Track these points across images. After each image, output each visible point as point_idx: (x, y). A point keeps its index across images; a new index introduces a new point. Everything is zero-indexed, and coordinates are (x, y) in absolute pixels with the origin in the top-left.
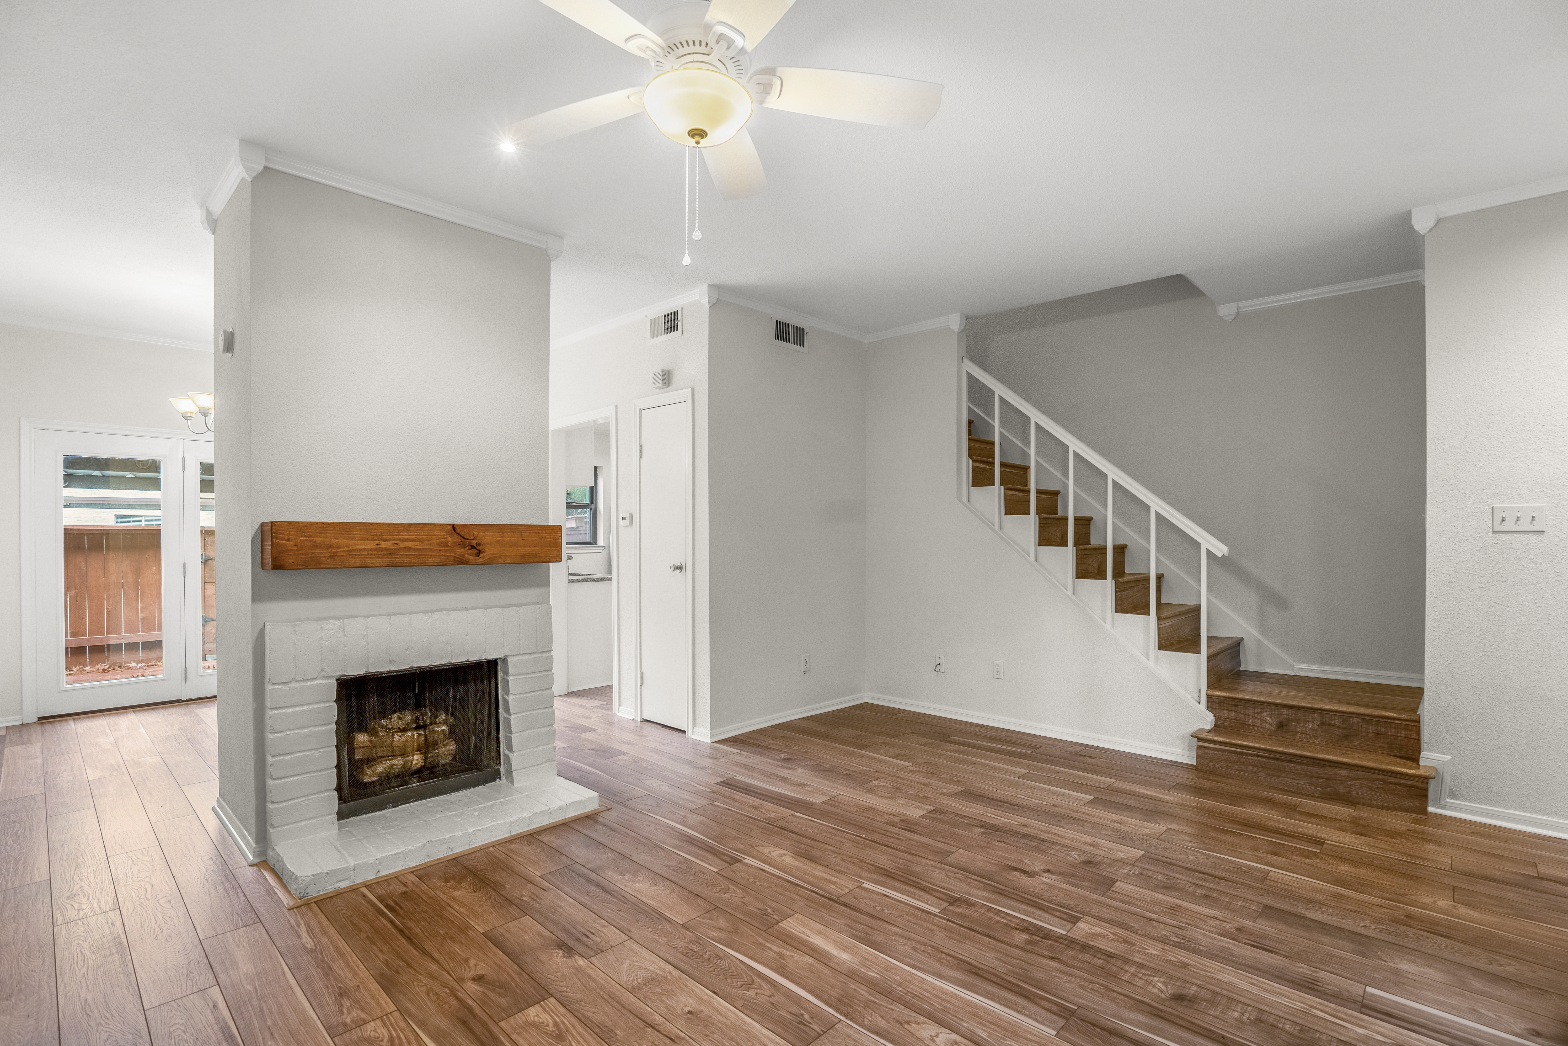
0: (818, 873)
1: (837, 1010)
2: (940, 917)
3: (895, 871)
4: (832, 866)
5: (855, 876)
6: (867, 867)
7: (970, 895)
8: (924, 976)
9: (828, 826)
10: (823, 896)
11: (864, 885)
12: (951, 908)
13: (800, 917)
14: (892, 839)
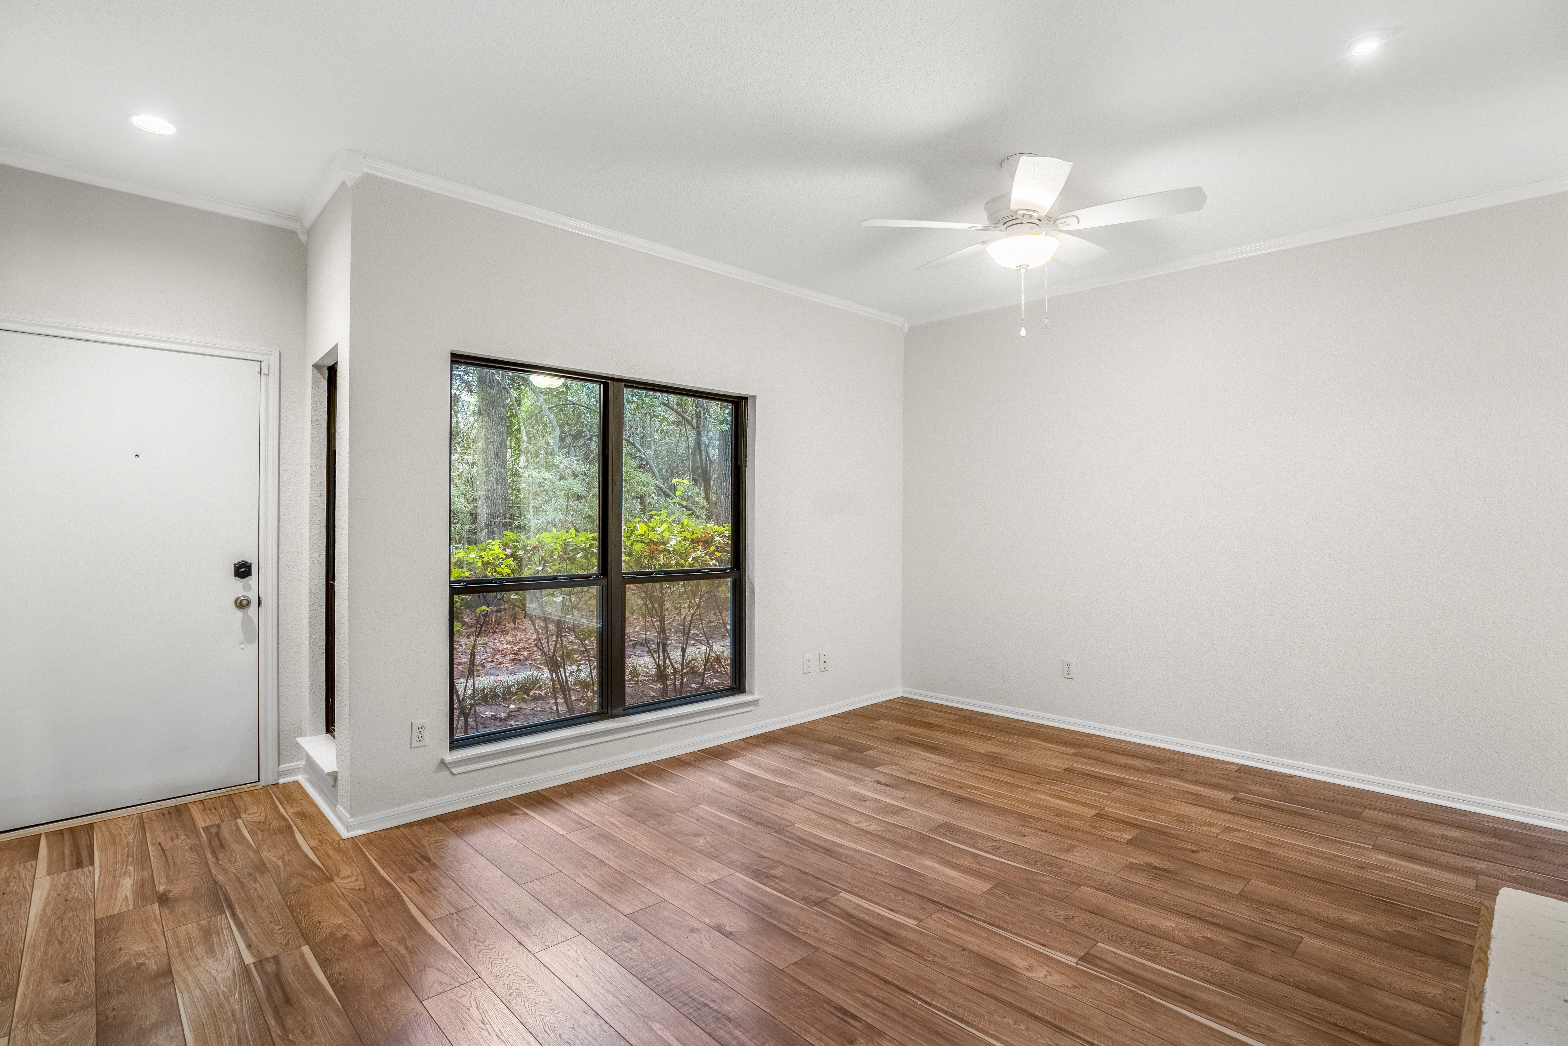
0: (973, 939)
1: (929, 836)
2: (841, 889)
3: (878, 939)
4: (957, 950)
5: (927, 935)
6: (912, 946)
7: (801, 908)
8: (868, 851)
9: (982, 1031)
10: (959, 911)
11: (915, 923)
12: (827, 896)
13: (975, 892)
14: (875, 994)
